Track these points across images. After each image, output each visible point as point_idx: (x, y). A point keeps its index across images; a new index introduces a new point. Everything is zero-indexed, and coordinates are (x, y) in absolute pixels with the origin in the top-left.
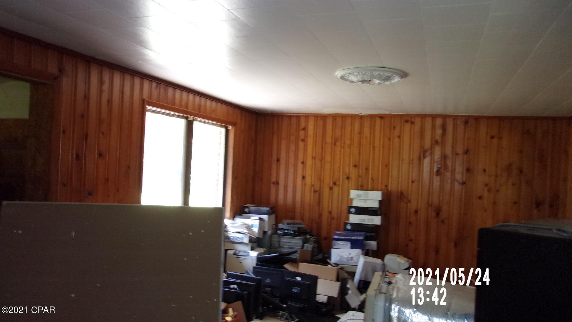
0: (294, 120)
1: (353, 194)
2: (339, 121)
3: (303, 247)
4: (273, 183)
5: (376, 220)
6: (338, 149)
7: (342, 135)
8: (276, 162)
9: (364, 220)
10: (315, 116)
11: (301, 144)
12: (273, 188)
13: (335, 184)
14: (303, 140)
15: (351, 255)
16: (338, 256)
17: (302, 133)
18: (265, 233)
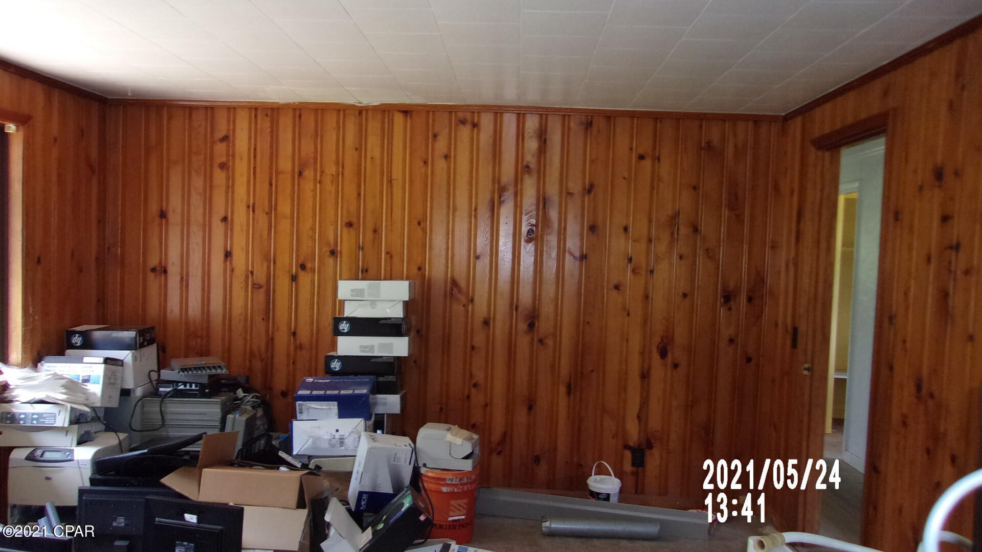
0: (198, 117)
1: (345, 288)
2: (309, 121)
3: (223, 421)
4: (153, 270)
5: (399, 347)
6: (308, 186)
7: (316, 152)
8: (157, 220)
9: (372, 348)
10: (250, 108)
11: (220, 177)
12: (154, 283)
13: (303, 267)
14: (223, 166)
15: (341, 433)
16: (310, 437)
17: (220, 148)
18: (125, 393)
